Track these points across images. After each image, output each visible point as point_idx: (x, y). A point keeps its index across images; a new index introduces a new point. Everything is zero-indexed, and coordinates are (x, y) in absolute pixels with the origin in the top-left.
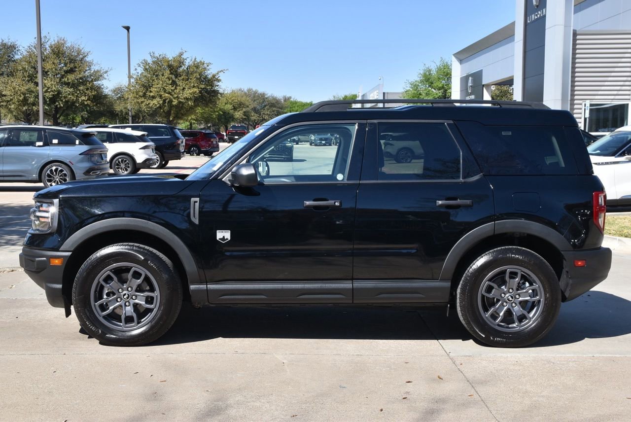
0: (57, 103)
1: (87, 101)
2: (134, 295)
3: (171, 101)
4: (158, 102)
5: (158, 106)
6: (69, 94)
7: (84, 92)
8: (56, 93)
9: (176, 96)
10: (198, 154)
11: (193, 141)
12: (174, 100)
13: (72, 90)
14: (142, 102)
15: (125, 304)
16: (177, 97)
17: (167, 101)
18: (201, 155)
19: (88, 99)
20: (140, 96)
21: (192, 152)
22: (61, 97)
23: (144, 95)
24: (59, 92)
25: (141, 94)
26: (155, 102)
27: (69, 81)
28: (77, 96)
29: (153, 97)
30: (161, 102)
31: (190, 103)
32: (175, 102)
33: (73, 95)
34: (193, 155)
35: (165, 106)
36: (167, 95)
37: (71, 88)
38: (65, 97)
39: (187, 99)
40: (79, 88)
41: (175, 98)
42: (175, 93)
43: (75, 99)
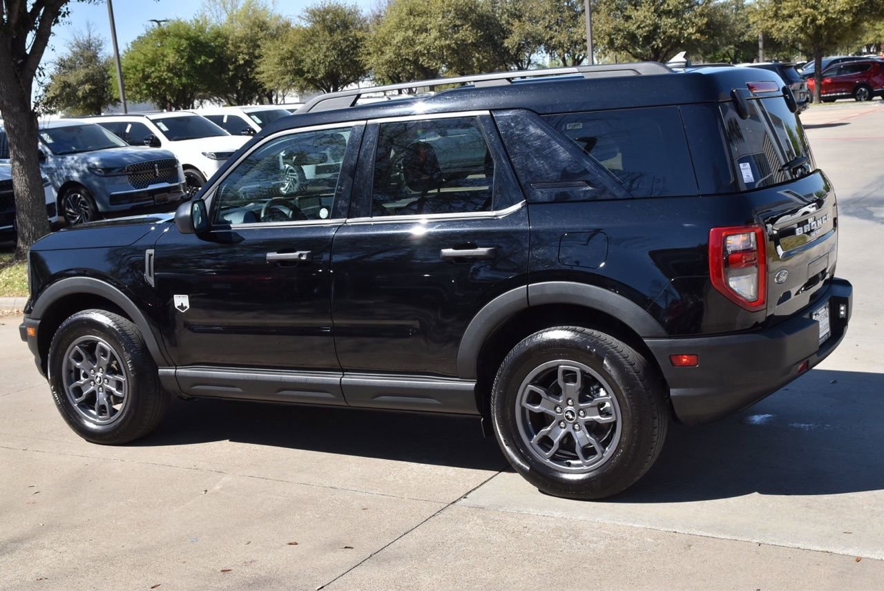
0: (654, 43)
1: (695, 33)
2: (106, 378)
3: (814, 20)
4: (795, 23)
5: (796, 29)
6: (670, 27)
7: (691, 21)
8: (651, 28)
9: (823, 10)
10: (870, 99)
11: (860, 77)
12: (819, 17)
13: (674, 20)
14: (773, 26)
15: (98, 389)
16: (825, 11)
17: (809, 20)
18: (875, 98)
19: (697, 31)
20: (770, 17)
21: (859, 95)
22: (660, 33)
23: (776, 15)
24: (656, 27)
25: (771, 13)
26: (791, 23)
27: (671, 8)
28: (681, 29)
29: (791, 16)
30: (800, 23)
31: (845, 18)
32: (821, 20)
33: (675, 27)
34: (860, 100)
35: (808, 28)
36: (808, 10)
37: (673, 17)
38: (664, 33)
39: (843, 12)
40: (684, 16)
41: (821, 14)
42: (822, 6)
43: (678, 33)
